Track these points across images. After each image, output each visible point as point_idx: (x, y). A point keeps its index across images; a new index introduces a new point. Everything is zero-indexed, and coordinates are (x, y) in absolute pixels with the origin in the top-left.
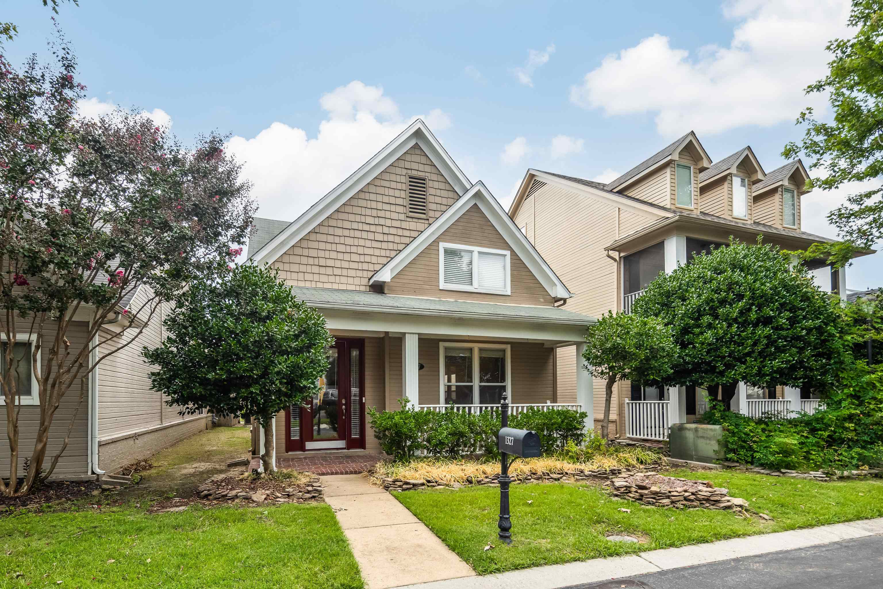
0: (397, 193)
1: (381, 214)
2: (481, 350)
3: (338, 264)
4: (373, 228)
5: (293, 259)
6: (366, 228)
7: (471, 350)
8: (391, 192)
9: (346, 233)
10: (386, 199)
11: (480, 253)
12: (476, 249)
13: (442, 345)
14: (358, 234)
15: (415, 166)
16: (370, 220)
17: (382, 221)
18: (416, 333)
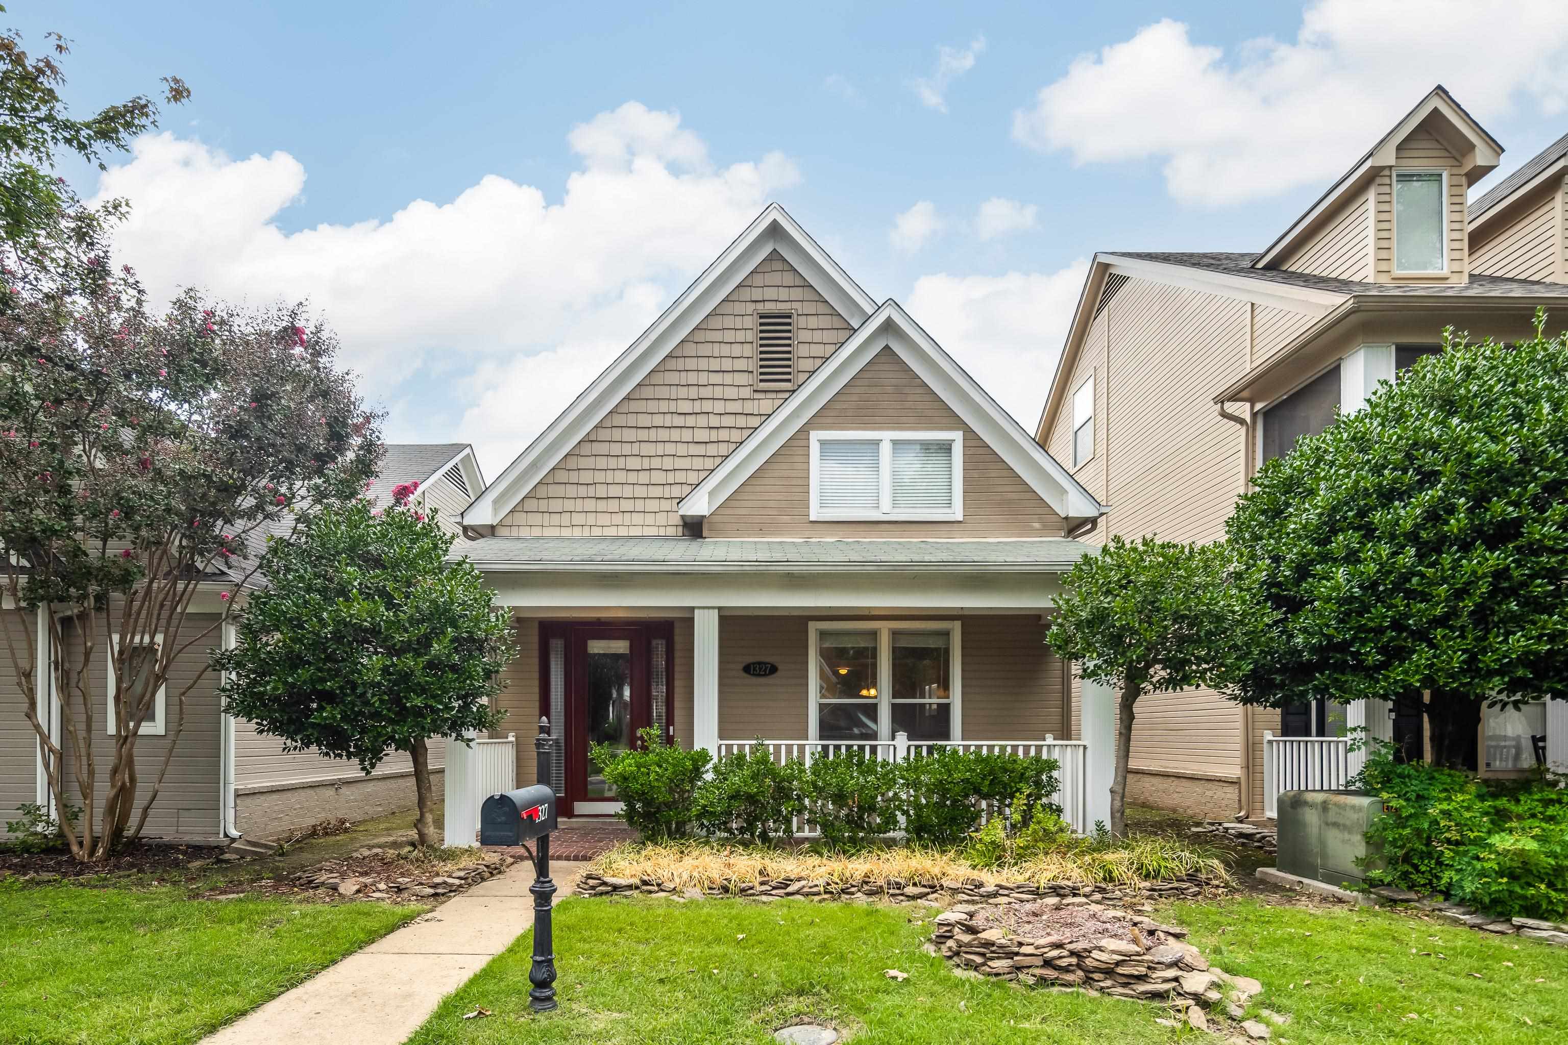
0: (737, 350)
1: (706, 392)
2: (895, 634)
3: (628, 491)
4: (690, 421)
5: (554, 490)
6: (679, 421)
7: (874, 634)
8: (725, 350)
9: (643, 435)
10: (715, 365)
11: (895, 443)
12: (887, 436)
13: (813, 626)
14: (663, 435)
15: (770, 293)
16: (685, 407)
17: (707, 406)
18: (713, 608)
